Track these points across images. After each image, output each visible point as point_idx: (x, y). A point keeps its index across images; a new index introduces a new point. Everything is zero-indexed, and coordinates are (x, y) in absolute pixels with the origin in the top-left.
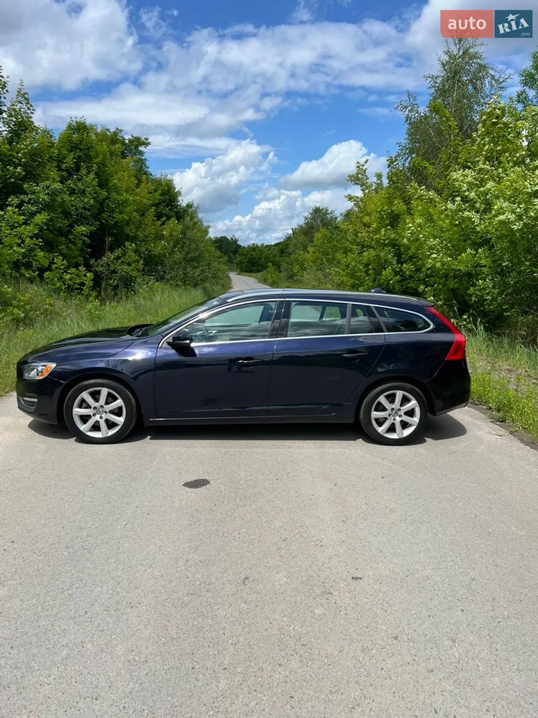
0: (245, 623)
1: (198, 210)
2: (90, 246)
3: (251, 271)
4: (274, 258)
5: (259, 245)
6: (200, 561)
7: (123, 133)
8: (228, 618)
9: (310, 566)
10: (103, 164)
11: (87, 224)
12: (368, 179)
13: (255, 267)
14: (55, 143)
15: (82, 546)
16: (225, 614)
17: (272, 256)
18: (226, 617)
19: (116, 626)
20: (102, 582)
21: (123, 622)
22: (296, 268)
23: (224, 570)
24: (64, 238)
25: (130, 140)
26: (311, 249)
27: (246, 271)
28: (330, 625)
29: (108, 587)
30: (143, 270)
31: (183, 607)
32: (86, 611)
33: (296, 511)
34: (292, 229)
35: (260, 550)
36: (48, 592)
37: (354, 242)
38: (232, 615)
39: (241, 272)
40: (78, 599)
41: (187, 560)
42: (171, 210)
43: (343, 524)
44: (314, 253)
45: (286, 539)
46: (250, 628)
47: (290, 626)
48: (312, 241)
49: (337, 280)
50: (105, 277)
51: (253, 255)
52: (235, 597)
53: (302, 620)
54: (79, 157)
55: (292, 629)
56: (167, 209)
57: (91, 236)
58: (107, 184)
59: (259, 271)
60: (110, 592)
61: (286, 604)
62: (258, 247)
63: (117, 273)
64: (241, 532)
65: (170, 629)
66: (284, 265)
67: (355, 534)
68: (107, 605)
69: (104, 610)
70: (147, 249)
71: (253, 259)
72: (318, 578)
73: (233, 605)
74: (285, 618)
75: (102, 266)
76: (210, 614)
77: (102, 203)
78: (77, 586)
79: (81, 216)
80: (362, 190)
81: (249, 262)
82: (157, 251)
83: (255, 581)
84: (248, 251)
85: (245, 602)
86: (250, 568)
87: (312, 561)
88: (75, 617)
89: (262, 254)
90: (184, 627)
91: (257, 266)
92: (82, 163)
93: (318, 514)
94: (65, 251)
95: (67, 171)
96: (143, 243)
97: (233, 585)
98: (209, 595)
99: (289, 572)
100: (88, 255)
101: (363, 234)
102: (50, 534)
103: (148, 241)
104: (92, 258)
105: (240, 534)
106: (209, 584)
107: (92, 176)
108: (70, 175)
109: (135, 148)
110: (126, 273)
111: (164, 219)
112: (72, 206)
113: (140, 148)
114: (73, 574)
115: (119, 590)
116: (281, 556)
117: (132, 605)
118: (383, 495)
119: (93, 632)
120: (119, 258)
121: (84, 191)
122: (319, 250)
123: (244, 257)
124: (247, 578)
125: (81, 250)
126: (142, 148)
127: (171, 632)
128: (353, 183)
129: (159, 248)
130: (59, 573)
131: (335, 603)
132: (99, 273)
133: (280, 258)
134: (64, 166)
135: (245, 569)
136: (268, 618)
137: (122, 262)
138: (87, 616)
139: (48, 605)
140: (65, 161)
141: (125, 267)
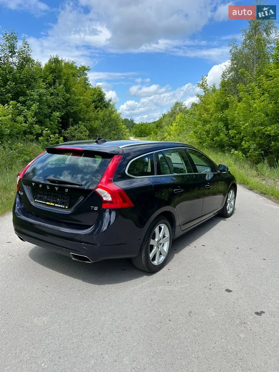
0: (199, 343)
1: (115, 104)
2: (61, 123)
3: (141, 136)
4: (153, 129)
5: (145, 122)
6: (159, 300)
7: (76, 64)
8: (187, 339)
9: (227, 304)
10: (67, 80)
11: (60, 111)
12: (207, 85)
13: (143, 134)
14: (43, 69)
15: (88, 290)
16: (184, 336)
17: (152, 128)
18: (186, 338)
19: (120, 344)
20: (105, 314)
21: (123, 341)
22: (166, 134)
23: (175, 306)
24: (48, 119)
25: (80, 68)
26: (174, 124)
27: (139, 137)
28: (253, 345)
29: (109, 317)
30: (89, 135)
31: (157, 331)
32: (99, 333)
33: (207, 269)
34: (162, 114)
35: (193, 294)
36: (74, 319)
37: (199, 120)
38: (189, 337)
39: (136, 136)
40: (93, 325)
41: (151, 300)
42: (101, 104)
43: (237, 277)
44: (176, 126)
45: (206, 286)
46: (203, 347)
47: (228, 346)
48: (175, 120)
49: (189, 140)
50: (70, 139)
51: (142, 128)
52: (187, 325)
53: (234, 341)
54: (55, 76)
55: (229, 348)
56: (99, 104)
57: (62, 118)
58: (69, 91)
59: (145, 137)
60: (111, 320)
61: (220, 330)
62: (144, 123)
63: (75, 137)
64: (178, 282)
65: (153, 346)
66: (159, 133)
67: (247, 284)
68: (111, 328)
69: (110, 332)
70: (90, 125)
71: (142, 130)
72: (235, 313)
73: (188, 330)
74: (223, 340)
75: (68, 133)
76: (175, 336)
77: (67, 101)
78: (90, 315)
79: (57, 108)
80: (204, 91)
81: (140, 132)
82: (95, 126)
83: (196, 314)
84: (139, 126)
85: (195, 328)
86: (191, 306)
87: (227, 302)
88: (93, 337)
89: (147, 127)
90: (162, 345)
91: (144, 134)
92: (57, 80)
93: (220, 271)
94: (49, 126)
95: (49, 84)
96: (88, 122)
97: (184, 317)
98: (171, 323)
99: (215, 309)
100: (60, 127)
101: (205, 115)
102: (67, 282)
103: (91, 120)
104: (63, 129)
105: (178, 283)
106: (169, 316)
107: (62, 86)
108: (51, 86)
109: (83, 72)
110: (80, 137)
111: (98, 109)
112: (52, 102)
113: (85, 72)
114: (86, 308)
115: (116, 319)
116: (207, 298)
117: (126, 329)
118: (254, 260)
119: (107, 347)
120: (76, 129)
121: (58, 94)
122: (178, 125)
123: (137, 129)
124: (191, 312)
125: (57, 125)
126: (86, 72)
127: (155, 348)
128: (200, 87)
129: (96, 124)
130: (78, 307)
131: (251, 330)
132: (66, 137)
133: (156, 130)
134: (47, 81)
135: (188, 306)
136: (213, 340)
137: (78, 132)
138: (101, 336)
139: (76, 328)
140: (48, 79)
141: (79, 134)
